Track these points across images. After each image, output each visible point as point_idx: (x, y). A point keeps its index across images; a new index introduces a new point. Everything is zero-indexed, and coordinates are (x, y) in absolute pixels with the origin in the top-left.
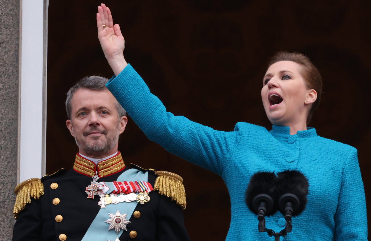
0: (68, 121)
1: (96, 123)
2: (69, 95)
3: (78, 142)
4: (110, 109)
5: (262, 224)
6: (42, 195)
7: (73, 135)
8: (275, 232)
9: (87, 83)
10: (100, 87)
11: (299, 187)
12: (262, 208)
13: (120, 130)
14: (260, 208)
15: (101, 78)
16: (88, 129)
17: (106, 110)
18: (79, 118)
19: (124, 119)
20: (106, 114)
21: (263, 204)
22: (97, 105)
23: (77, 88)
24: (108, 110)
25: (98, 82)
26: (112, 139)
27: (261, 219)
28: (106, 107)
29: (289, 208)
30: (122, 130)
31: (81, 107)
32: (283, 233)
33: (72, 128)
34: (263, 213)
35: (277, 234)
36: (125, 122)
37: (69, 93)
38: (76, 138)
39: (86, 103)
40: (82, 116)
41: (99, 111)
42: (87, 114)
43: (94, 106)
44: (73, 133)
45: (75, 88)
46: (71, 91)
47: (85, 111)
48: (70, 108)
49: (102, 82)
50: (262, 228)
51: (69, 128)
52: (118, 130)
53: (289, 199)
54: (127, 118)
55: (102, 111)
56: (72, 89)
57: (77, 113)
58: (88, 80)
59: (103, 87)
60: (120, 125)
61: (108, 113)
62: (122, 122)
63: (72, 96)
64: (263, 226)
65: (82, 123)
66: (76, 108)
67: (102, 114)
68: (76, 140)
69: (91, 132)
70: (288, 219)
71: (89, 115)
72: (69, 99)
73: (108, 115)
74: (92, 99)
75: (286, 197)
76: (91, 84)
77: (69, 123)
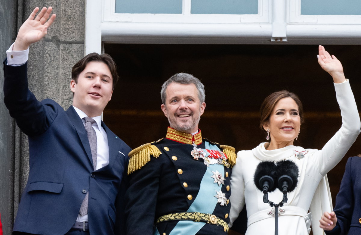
0: (162, 105)
1: (185, 108)
2: (164, 87)
3: (170, 121)
4: (195, 98)
5: (266, 197)
6: (161, 155)
7: (166, 116)
8: (275, 204)
9: (178, 79)
10: (187, 81)
11: (292, 171)
12: (266, 185)
13: (201, 113)
14: (264, 185)
15: (188, 75)
16: (179, 112)
17: (192, 98)
18: (172, 103)
19: (204, 104)
20: (191, 101)
21: (266, 182)
22: (185, 95)
23: (170, 82)
24: (193, 98)
25: (186, 78)
26: (196, 119)
27: (265, 193)
28: (192, 96)
29: (285, 185)
30: (202, 112)
31: (174, 96)
32: (281, 204)
33: (166, 110)
34: (267, 188)
35: (277, 205)
36: (204, 106)
37: (164, 85)
38: (170, 118)
39: (177, 94)
40: (174, 102)
41: (186, 99)
42: (178, 101)
43: (183, 96)
44: (166, 115)
45: (169, 82)
46: (165, 84)
47: (176, 99)
48: (164, 96)
49: (189, 77)
50: (266, 200)
51: (163, 110)
52: (200, 113)
53: (285, 179)
54: (205, 104)
55: (189, 99)
56: (166, 82)
57: (170, 100)
58: (178, 76)
59: (189, 82)
60: (201, 109)
61: (193, 101)
62: (202, 106)
63: (166, 88)
64: (267, 198)
65: (174, 107)
66: (170, 97)
67: (189, 101)
68: (169, 119)
69: (181, 114)
70: (285, 193)
71: (179, 102)
72: (164, 90)
73: (193, 102)
74: (182, 90)
75: (283, 178)
76: (181, 79)
77: (163, 106)
